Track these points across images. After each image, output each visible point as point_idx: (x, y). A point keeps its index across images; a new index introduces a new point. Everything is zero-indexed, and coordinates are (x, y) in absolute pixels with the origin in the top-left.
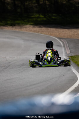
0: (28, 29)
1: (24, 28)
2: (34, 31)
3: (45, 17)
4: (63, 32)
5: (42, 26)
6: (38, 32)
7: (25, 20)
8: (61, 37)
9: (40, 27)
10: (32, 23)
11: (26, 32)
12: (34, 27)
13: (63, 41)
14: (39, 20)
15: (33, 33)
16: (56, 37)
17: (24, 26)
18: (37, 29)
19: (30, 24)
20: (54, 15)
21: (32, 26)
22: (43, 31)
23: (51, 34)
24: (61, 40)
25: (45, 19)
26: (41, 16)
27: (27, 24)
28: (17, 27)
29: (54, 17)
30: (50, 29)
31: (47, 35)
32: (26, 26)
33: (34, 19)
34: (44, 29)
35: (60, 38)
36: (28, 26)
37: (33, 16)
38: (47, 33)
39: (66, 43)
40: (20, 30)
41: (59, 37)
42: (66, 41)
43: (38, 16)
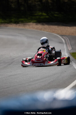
0: (31, 26)
1: (28, 26)
2: (37, 29)
3: (48, 15)
4: (65, 29)
5: (44, 24)
6: (41, 29)
7: (29, 18)
8: (63, 34)
9: (43, 25)
10: (35, 21)
11: (29, 29)
12: (37, 25)
13: (65, 38)
14: (42, 17)
15: (36, 30)
16: (58, 34)
17: (27, 24)
18: (40, 26)
19: (33, 21)
20: (56, 13)
21: (34, 24)
22: (45, 29)
23: (53, 32)
24: (63, 37)
25: (47, 17)
26: (44, 14)
27: (30, 22)
28: (20, 24)
29: (56, 15)
30: (52, 26)
31: (49, 32)
32: (29, 24)
33: (37, 17)
34: (46, 26)
35: (62, 36)
36: (31, 23)
37: (36, 14)
38: (50, 30)
39: (68, 40)
40: (23, 27)
41: (61, 34)
42: (67, 38)
43: (40, 13)
